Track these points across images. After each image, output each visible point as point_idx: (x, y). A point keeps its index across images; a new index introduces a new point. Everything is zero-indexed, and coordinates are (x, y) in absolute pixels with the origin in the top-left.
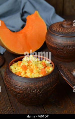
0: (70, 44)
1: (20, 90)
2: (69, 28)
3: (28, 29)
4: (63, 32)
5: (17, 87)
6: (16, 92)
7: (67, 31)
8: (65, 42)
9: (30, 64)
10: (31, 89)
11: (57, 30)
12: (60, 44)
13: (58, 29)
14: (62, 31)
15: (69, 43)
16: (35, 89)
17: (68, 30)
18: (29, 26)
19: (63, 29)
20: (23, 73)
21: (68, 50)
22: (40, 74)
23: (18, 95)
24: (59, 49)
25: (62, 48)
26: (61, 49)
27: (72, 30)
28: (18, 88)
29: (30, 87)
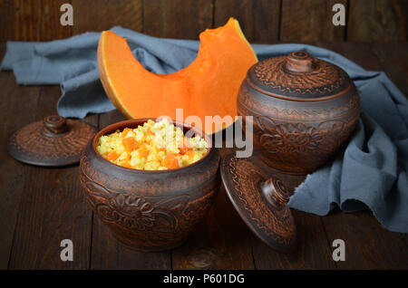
0: (294, 119)
1: (101, 195)
2: (301, 76)
3: (201, 70)
4: (280, 84)
5: (95, 185)
6: (94, 199)
7: (292, 82)
8: (281, 115)
9: (148, 138)
10: (126, 197)
11: (265, 77)
12: (267, 117)
13: (269, 76)
14: (277, 83)
15: (291, 116)
16: (137, 199)
17: (297, 80)
18: (204, 60)
19: (284, 77)
20: (123, 156)
21: (288, 137)
22: (161, 166)
23: (99, 207)
24: (263, 133)
25: (270, 129)
26: (270, 133)
27: (307, 83)
28: (97, 190)
29: (124, 192)
